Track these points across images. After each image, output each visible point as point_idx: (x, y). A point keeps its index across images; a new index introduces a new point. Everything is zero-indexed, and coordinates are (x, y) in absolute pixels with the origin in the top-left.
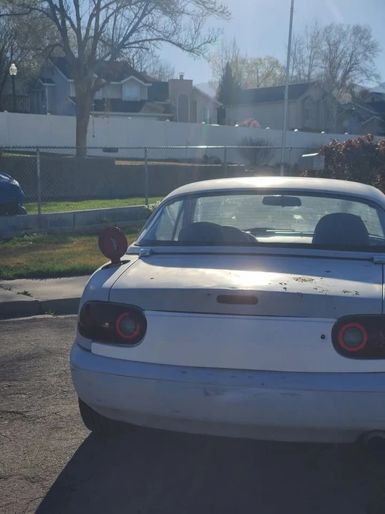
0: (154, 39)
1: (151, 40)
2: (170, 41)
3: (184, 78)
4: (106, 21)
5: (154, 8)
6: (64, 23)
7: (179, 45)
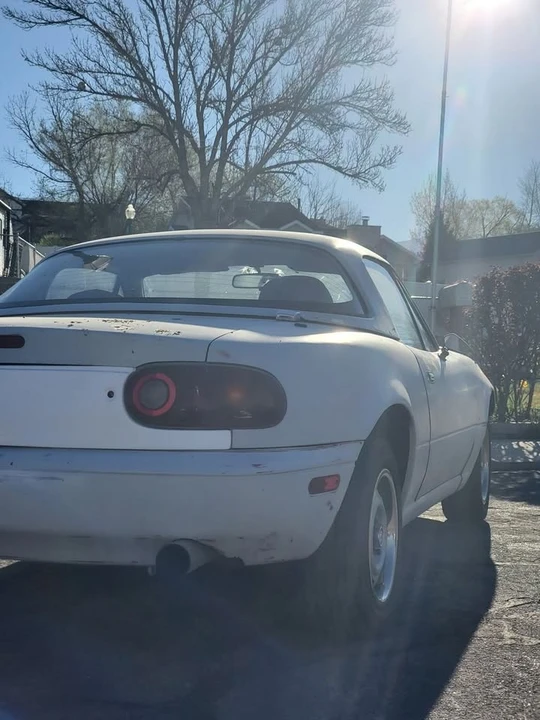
0: (304, 162)
1: (300, 162)
2: (327, 164)
3: (370, 223)
4: (236, 137)
5: (302, 120)
6: (182, 142)
7: (339, 169)
